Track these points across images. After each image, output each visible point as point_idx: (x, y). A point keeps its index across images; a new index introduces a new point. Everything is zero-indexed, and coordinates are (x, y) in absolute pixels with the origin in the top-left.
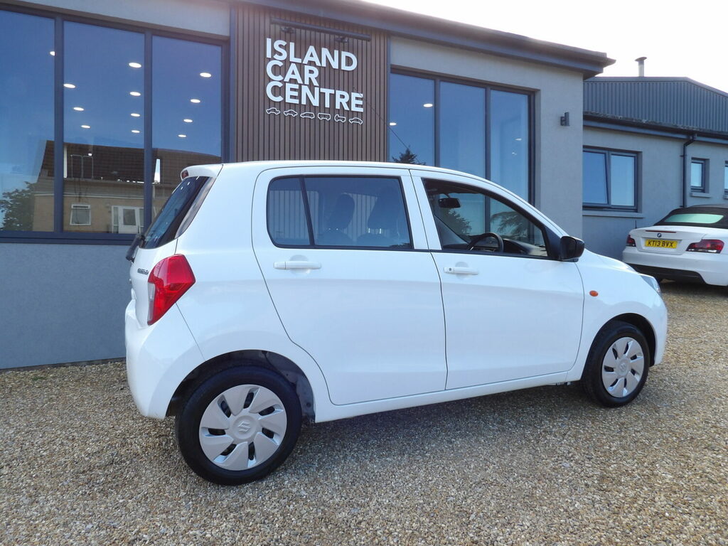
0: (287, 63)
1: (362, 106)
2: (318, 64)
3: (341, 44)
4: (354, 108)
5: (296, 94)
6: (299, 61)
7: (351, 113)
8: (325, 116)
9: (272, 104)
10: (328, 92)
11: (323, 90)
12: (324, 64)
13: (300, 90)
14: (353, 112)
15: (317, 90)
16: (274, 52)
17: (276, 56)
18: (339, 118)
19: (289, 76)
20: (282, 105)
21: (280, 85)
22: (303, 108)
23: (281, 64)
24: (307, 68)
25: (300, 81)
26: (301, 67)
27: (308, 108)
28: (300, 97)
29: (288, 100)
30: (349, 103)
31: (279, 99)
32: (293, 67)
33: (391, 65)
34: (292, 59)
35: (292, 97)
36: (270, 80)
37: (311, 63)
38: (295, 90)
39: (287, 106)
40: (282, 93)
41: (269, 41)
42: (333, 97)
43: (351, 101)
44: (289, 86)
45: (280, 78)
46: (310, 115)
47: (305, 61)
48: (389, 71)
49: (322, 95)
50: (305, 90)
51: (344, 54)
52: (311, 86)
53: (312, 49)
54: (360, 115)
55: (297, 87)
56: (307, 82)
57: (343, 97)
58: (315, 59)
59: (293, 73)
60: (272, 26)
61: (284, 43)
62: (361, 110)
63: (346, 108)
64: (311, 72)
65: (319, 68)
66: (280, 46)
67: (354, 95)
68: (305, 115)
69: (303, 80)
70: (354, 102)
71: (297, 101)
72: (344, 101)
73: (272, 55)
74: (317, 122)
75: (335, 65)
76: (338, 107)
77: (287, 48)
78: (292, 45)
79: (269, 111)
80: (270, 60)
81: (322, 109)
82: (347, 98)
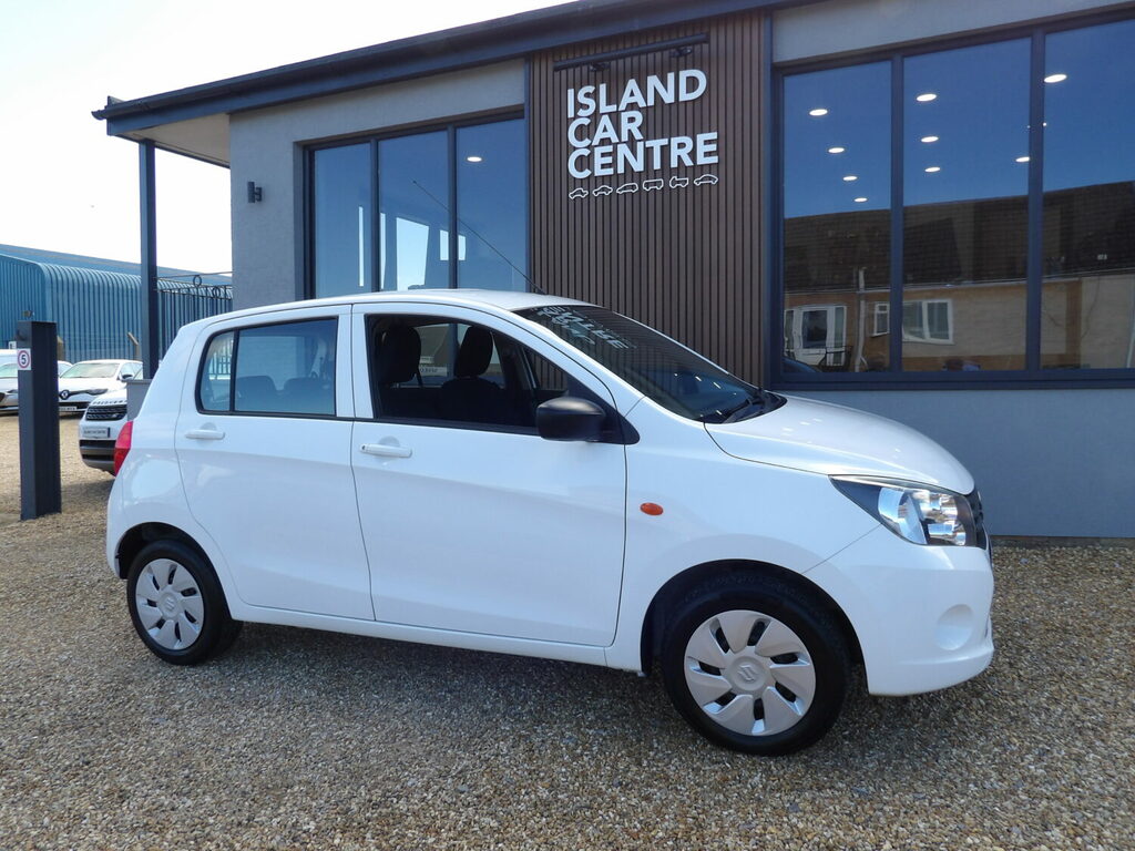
0: (596, 116)
1: (717, 153)
2: (642, 104)
3: (682, 59)
4: (701, 160)
5: (609, 160)
6: (613, 108)
7: (697, 170)
8: (655, 184)
9: (578, 183)
10: (656, 144)
11: (649, 144)
12: (651, 102)
13: (614, 154)
14: (702, 166)
15: (640, 146)
16: (578, 106)
17: (581, 112)
18: (678, 182)
19: (599, 135)
20: (590, 182)
21: (586, 152)
22: (621, 179)
23: (586, 122)
24: (625, 117)
25: (615, 139)
26: (615, 118)
27: (629, 177)
28: (614, 164)
29: (599, 172)
30: (693, 154)
31: (587, 173)
32: (605, 121)
34: (604, 108)
35: (603, 166)
36: (575, 149)
37: (632, 106)
38: (609, 154)
39: (599, 181)
40: (590, 163)
41: (571, 92)
42: (665, 150)
43: (696, 149)
44: (598, 151)
45: (587, 142)
46: (631, 187)
47: (622, 106)
49: (648, 152)
50: (623, 150)
51: (684, 75)
52: (632, 143)
53: (632, 84)
54: (714, 169)
55: (609, 149)
56: (625, 137)
57: (681, 146)
58: (638, 97)
59: (605, 130)
60: (557, 74)
61: (590, 89)
62: (714, 159)
63: (688, 162)
64: (632, 120)
65: (645, 111)
66: (586, 95)
67: (701, 138)
68: (625, 188)
69: (620, 136)
70: (702, 148)
71: (610, 171)
72: (684, 153)
73: (576, 112)
74: (643, 195)
75: (669, 98)
76: (674, 164)
77: (595, 96)
78: (603, 88)
79: (573, 195)
80: (574, 119)
81: (649, 174)
82: (689, 147)
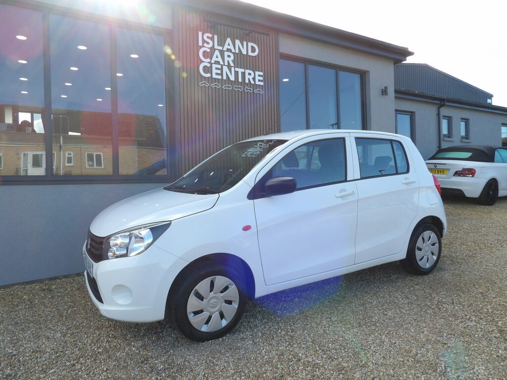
0: (213, 49)
1: (262, 81)
2: (233, 51)
3: (248, 37)
4: (257, 83)
5: (219, 72)
6: (221, 48)
7: (255, 86)
8: (238, 88)
9: (204, 79)
10: (240, 71)
11: (237, 69)
12: (237, 51)
13: (222, 69)
14: (257, 85)
15: (233, 69)
16: (204, 41)
17: (205, 45)
18: (248, 89)
19: (214, 59)
20: (210, 80)
21: (209, 65)
22: (224, 82)
23: (208, 50)
24: (226, 54)
25: (222, 63)
26: (222, 53)
27: (227, 82)
28: (222, 74)
29: (214, 76)
30: (254, 79)
31: (208, 75)
32: (217, 52)
33: (280, 53)
34: (216, 47)
35: (217, 74)
36: (202, 61)
37: (229, 50)
38: (219, 69)
39: (214, 81)
40: (210, 70)
41: (200, 33)
42: (243, 74)
43: (255, 77)
44: (214, 66)
45: (208, 60)
46: (229, 87)
47: (225, 49)
48: (279, 56)
49: (236, 73)
50: (225, 69)
51: (250, 44)
52: (229, 67)
53: (229, 40)
54: (261, 87)
55: (219, 67)
56: (226, 63)
57: (250, 74)
58: (231, 47)
59: (217, 57)
61: (210, 36)
62: (262, 84)
63: (252, 82)
64: (229, 56)
65: (234, 53)
66: (208, 37)
67: (257, 73)
68: (225, 87)
69: (224, 62)
70: (257, 78)
71: (220, 77)
72: (251, 77)
73: (203, 44)
74: (233, 91)
75: (244, 52)
76: (247, 81)
77: (212, 39)
78: (216, 37)
79: (201, 84)
80: (201, 47)
81: (236, 83)
82: (253, 75)
